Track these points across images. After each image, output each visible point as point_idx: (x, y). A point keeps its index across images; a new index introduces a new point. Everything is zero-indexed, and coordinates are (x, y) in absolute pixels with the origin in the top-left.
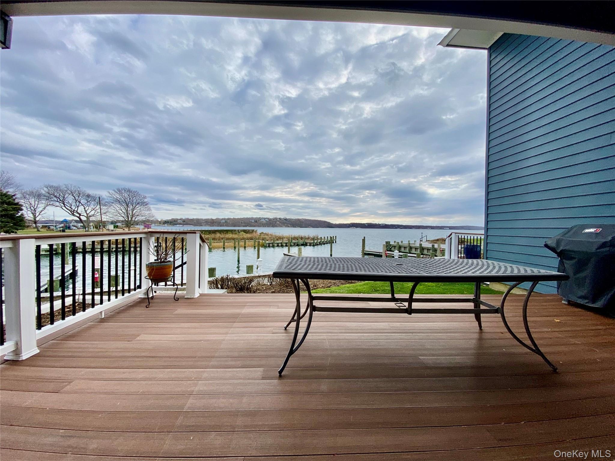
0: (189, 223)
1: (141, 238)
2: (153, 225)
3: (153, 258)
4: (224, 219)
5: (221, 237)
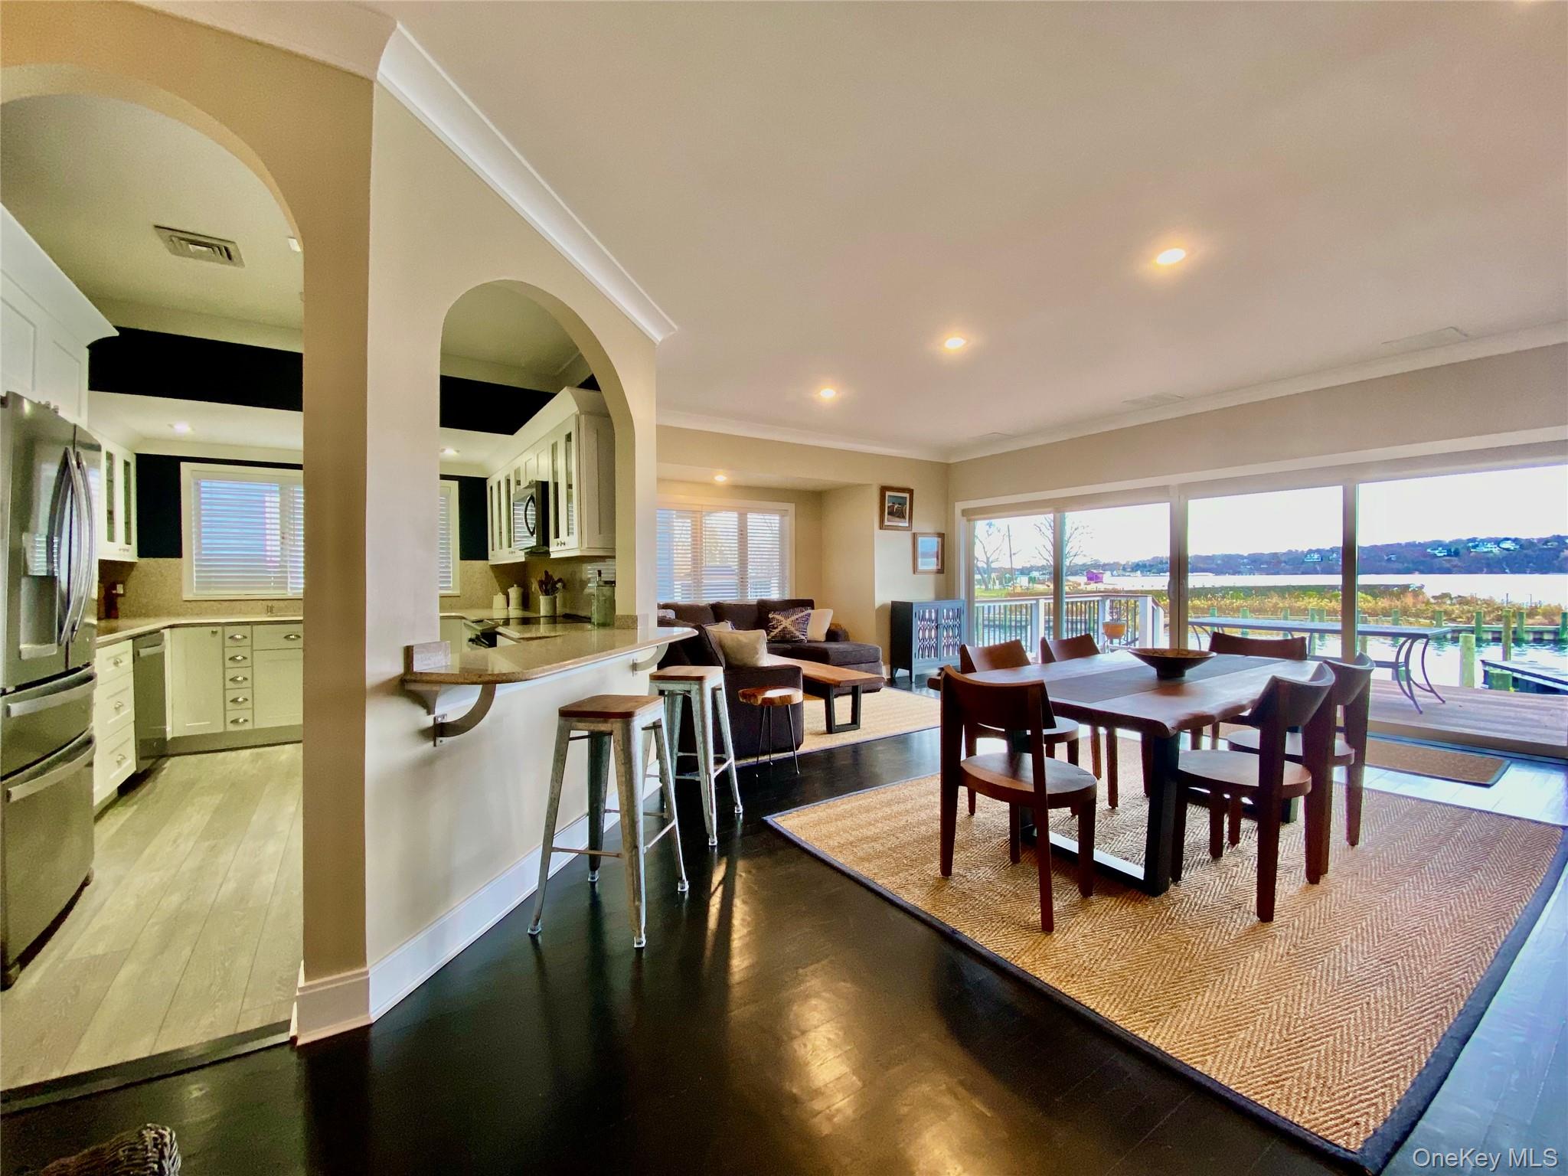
0: (1202, 566)
1: (1098, 601)
2: (1108, 573)
3: (1108, 618)
4: (1318, 551)
5: (1281, 605)
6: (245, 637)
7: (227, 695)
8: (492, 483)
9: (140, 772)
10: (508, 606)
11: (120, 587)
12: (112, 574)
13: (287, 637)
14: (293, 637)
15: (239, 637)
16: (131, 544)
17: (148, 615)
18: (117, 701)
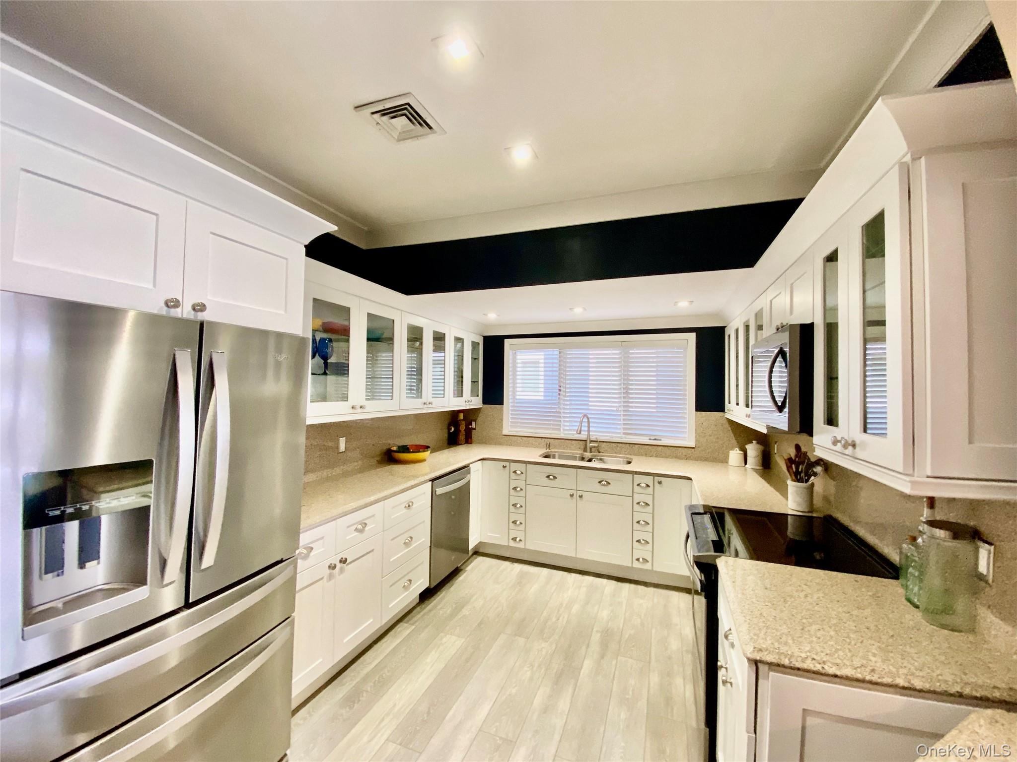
6: (522, 473)
7: (510, 517)
8: (730, 332)
9: (432, 587)
10: (746, 464)
11: (473, 423)
12: (470, 415)
13: (548, 477)
14: (552, 477)
15: (518, 472)
16: (478, 396)
17: (486, 444)
18: (404, 538)
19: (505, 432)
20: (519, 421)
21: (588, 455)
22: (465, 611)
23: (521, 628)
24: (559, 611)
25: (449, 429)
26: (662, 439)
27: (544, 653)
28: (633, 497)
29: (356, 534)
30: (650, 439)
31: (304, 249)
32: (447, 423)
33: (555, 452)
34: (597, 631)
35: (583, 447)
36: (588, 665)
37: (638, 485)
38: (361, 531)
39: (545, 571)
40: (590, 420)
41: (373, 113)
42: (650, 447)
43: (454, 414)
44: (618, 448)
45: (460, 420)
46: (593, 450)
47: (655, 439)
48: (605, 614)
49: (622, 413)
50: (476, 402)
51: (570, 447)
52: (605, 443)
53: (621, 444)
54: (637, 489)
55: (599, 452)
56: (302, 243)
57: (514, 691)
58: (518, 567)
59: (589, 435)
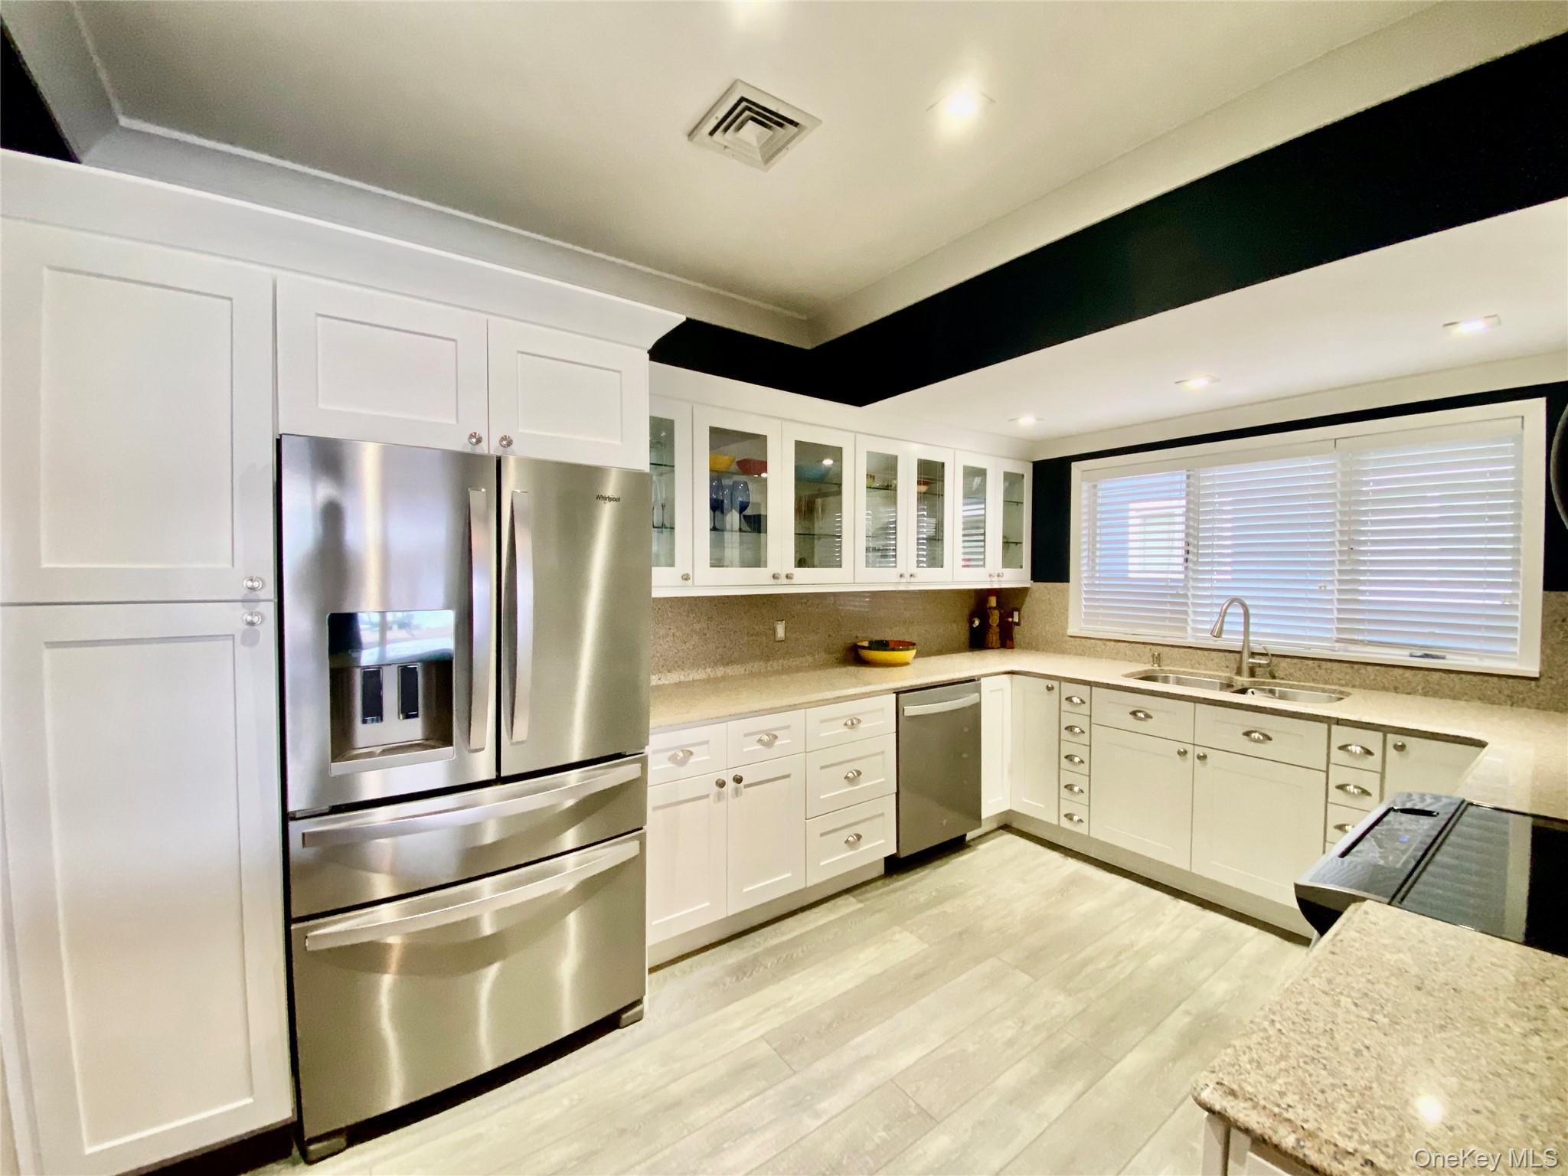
6: (1083, 702)
7: (1062, 776)
9: (904, 856)
11: (1016, 614)
12: (1009, 599)
13: (1134, 713)
14: (1141, 715)
15: (1076, 700)
16: (1021, 567)
17: (1037, 650)
18: (847, 769)
19: (1073, 630)
20: (1102, 611)
21: (1244, 680)
22: (948, 907)
23: (1033, 960)
24: (1120, 953)
25: (971, 622)
26: (1448, 657)
27: (1054, 1012)
28: (1327, 772)
29: (759, 747)
30: (1411, 656)
31: (648, 355)
32: (967, 612)
33: (1171, 672)
34: (1187, 1013)
35: (1235, 666)
36: (1134, 1061)
37: (1343, 748)
38: (769, 745)
39: (1126, 884)
40: (1251, 611)
41: (712, 133)
42: (1408, 674)
43: (982, 595)
44: (1323, 671)
45: (991, 608)
46: (1258, 671)
47: (1426, 656)
48: (1220, 988)
49: (1336, 596)
50: (1017, 577)
51: (1206, 665)
52: (1289, 660)
53: (1329, 664)
54: (1337, 756)
55: (1274, 677)
56: (642, 348)
57: (971, 1048)
58: (1073, 865)
59: (1246, 641)
